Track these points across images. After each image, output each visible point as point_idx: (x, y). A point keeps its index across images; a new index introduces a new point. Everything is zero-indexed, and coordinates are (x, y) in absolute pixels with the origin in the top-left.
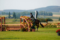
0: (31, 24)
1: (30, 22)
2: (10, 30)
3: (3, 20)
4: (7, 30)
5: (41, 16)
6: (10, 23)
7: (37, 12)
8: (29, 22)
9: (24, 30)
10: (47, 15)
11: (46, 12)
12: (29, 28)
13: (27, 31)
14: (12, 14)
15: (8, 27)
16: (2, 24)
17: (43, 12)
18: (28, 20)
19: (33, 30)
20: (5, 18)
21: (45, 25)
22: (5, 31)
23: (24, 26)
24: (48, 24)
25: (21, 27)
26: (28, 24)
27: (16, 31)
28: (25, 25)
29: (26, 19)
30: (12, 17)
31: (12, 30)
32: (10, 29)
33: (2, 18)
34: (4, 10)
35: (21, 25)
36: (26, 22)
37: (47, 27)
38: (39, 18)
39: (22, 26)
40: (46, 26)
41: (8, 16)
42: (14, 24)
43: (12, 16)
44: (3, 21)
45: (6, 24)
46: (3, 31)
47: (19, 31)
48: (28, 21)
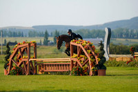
0: (96, 57)
1: (93, 53)
2: (47, 73)
3: (32, 49)
4: (40, 73)
5: (118, 39)
6: (47, 56)
7: (109, 30)
8: (91, 53)
9: (80, 72)
10: (133, 38)
11: (130, 30)
12: (91, 69)
13: (85, 75)
14: (51, 36)
15: (43, 65)
16: (30, 58)
17: (122, 29)
18: (89, 49)
19: (100, 72)
20: (35, 44)
21: (129, 60)
22: (36, 74)
23: (79, 63)
24: (134, 57)
25: (73, 65)
26: (89, 59)
27: (62, 73)
28: (83, 59)
29: (83, 46)
30: (52, 43)
31: (52, 73)
32: (49, 69)
33: (29, 44)
34: (33, 27)
35: (72, 61)
36: (83, 53)
37: (133, 65)
38: (113, 45)
39: (75, 63)
40: (131, 63)
41: (43, 40)
42: (57, 57)
43: (51, 39)
44: (32, 51)
45: (39, 57)
46: (31, 74)
47: (68, 73)
48: (89, 51)
